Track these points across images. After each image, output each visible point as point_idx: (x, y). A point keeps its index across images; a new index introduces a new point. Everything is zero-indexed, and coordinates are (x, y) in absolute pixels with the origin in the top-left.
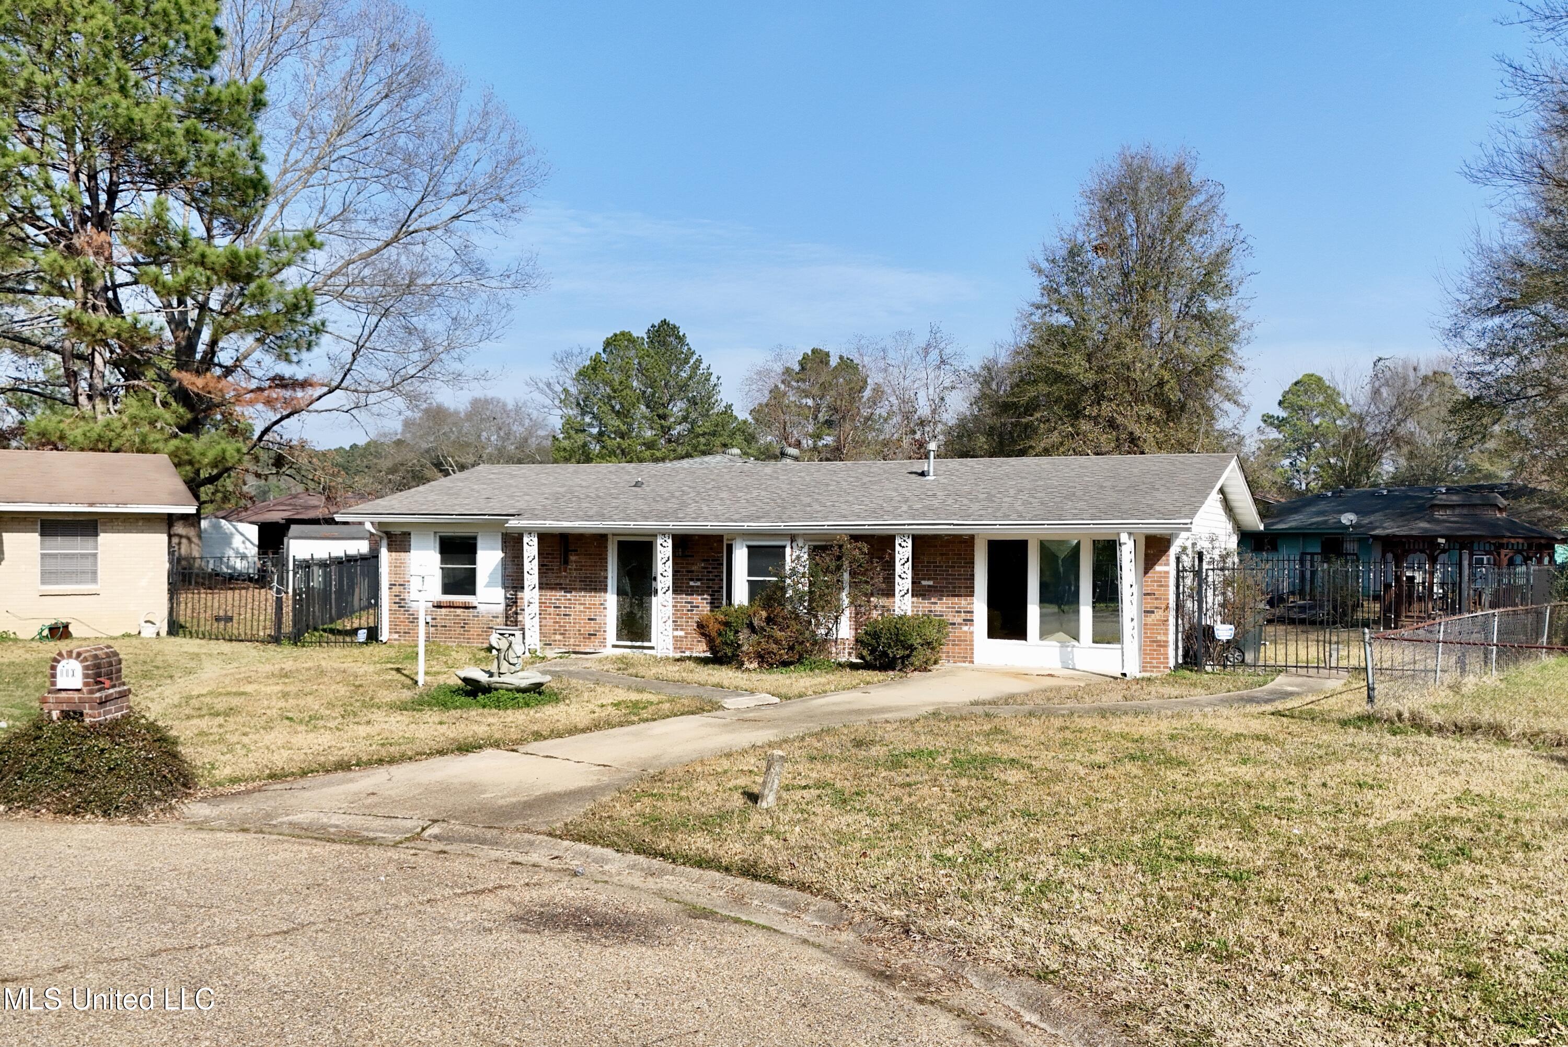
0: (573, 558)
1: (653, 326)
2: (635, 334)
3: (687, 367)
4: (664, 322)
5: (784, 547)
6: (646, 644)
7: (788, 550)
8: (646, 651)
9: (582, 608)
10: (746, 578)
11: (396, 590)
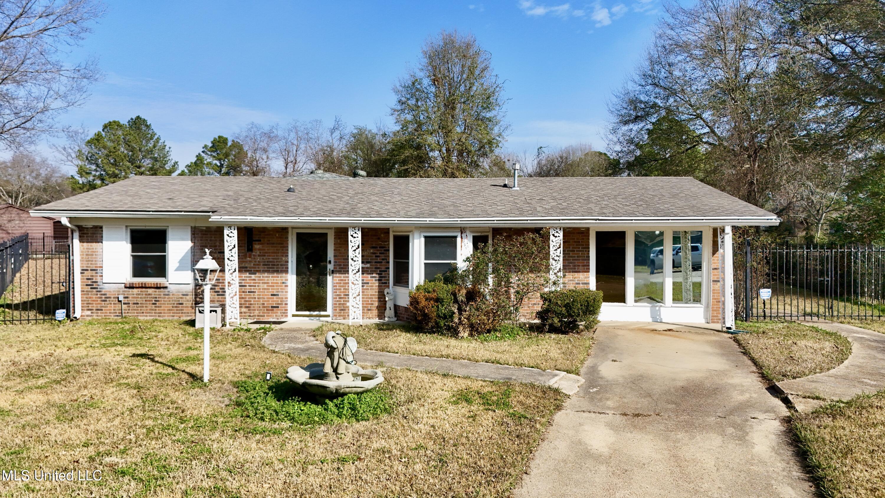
0: (257, 246)
1: (132, 119)
2: (122, 123)
3: (151, 141)
4: (138, 117)
5: (456, 237)
6: (322, 313)
7: (459, 239)
8: (322, 319)
9: (265, 286)
10: (423, 261)
11: (88, 274)
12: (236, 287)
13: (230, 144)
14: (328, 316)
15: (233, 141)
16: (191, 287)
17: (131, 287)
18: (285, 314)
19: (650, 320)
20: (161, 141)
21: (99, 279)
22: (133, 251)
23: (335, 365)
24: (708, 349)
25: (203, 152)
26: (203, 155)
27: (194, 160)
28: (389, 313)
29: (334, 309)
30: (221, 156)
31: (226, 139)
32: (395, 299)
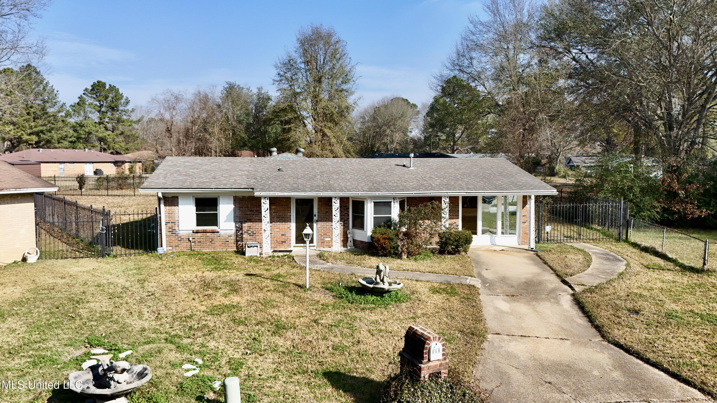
1: (23, 66)
2: (14, 69)
3: (41, 85)
4: (29, 65)
5: (391, 202)
6: (311, 245)
8: (310, 248)
9: (278, 230)
10: (373, 216)
11: (170, 225)
12: (268, 232)
13: (107, 87)
14: (314, 246)
15: (110, 85)
16: (233, 232)
17: (197, 232)
18: (289, 245)
19: (490, 244)
20: (50, 85)
21: (176, 228)
22: (197, 210)
23: (382, 278)
24: (526, 261)
25: (84, 94)
26: (83, 95)
27: (77, 100)
28: (350, 243)
29: (318, 242)
30: (101, 98)
31: (105, 83)
32: (353, 237)
